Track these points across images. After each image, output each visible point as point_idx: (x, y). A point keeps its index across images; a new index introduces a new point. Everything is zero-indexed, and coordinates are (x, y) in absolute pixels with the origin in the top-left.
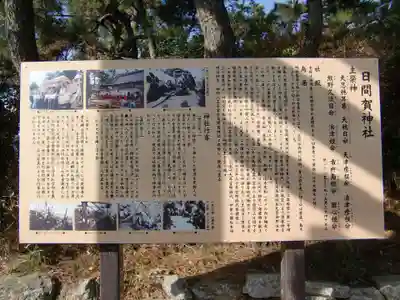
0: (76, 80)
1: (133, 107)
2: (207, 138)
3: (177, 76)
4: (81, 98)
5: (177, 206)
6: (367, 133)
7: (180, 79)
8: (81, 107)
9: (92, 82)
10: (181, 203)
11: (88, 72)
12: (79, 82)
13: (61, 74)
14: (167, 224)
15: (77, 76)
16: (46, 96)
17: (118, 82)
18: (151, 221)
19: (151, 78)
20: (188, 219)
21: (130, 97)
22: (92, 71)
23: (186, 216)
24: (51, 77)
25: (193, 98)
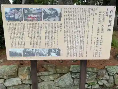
0: (20, 11)
1: (39, 21)
2: (61, 31)
3: (52, 11)
4: (22, 17)
5: (52, 50)
6: (109, 30)
7: (53, 12)
8: (22, 20)
9: (25, 12)
10: (53, 49)
12: (21, 12)
13: (15, 9)
14: (50, 55)
15: (20, 10)
16: (11, 16)
17: (34, 12)
18: (45, 54)
19: (44, 11)
20: (55, 53)
21: (38, 17)
22: (25, 8)
23: (55, 52)
24: (11, 10)
25: (57, 18)
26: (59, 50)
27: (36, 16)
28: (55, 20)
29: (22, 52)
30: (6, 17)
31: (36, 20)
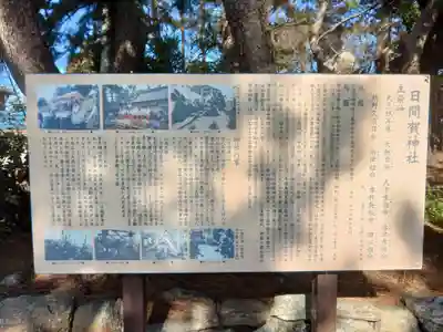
0: (91, 97)
1: (156, 128)
2: (237, 163)
3: (205, 94)
4: (97, 117)
6: (411, 159)
7: (209, 98)
8: (97, 127)
9: (109, 99)
10: (209, 230)
11: (105, 88)
12: (94, 99)
13: (73, 90)
14: (194, 252)
15: (92, 92)
16: (58, 115)
17: (138, 100)
18: (176, 250)
19: (176, 96)
22: (110, 86)
23: (214, 244)
24: (61, 92)
25: (223, 119)
26: (230, 233)
27: (147, 112)
28: (214, 126)
29: (91, 243)
30: (40, 117)
31: (148, 126)
